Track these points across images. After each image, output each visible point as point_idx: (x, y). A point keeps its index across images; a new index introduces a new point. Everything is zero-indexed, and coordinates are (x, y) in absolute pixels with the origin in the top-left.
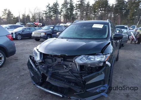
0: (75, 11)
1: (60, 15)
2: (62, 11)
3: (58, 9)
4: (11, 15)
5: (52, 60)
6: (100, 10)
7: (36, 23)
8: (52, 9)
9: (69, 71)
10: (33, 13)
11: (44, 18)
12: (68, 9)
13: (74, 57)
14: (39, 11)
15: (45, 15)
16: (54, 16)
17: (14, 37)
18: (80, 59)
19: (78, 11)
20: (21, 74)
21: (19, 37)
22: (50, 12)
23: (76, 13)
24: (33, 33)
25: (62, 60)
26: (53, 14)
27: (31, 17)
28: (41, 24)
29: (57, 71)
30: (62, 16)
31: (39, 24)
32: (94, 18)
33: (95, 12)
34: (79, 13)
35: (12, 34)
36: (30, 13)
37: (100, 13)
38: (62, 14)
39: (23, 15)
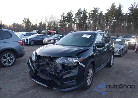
0: (88, 20)
1: (73, 24)
2: (75, 20)
3: (71, 19)
4: (30, 23)
5: (43, 60)
6: (113, 19)
7: (50, 31)
8: (66, 18)
9: (53, 68)
10: (49, 22)
11: (58, 26)
12: (81, 18)
13: (56, 58)
14: (54, 20)
15: (59, 24)
16: (68, 25)
17: (28, 43)
18: (60, 60)
19: (91, 20)
20: (25, 72)
21: (32, 43)
22: (64, 21)
23: (89, 22)
24: (44, 40)
25: (49, 60)
26: (67, 23)
27: (47, 25)
28: (55, 32)
29: (45, 68)
30: (75, 25)
31: (53, 32)
32: (106, 27)
33: (107, 21)
34: (92, 22)
35: (27, 40)
36: (46, 22)
37: (113, 22)
38: (75, 23)
39: (40, 23)
